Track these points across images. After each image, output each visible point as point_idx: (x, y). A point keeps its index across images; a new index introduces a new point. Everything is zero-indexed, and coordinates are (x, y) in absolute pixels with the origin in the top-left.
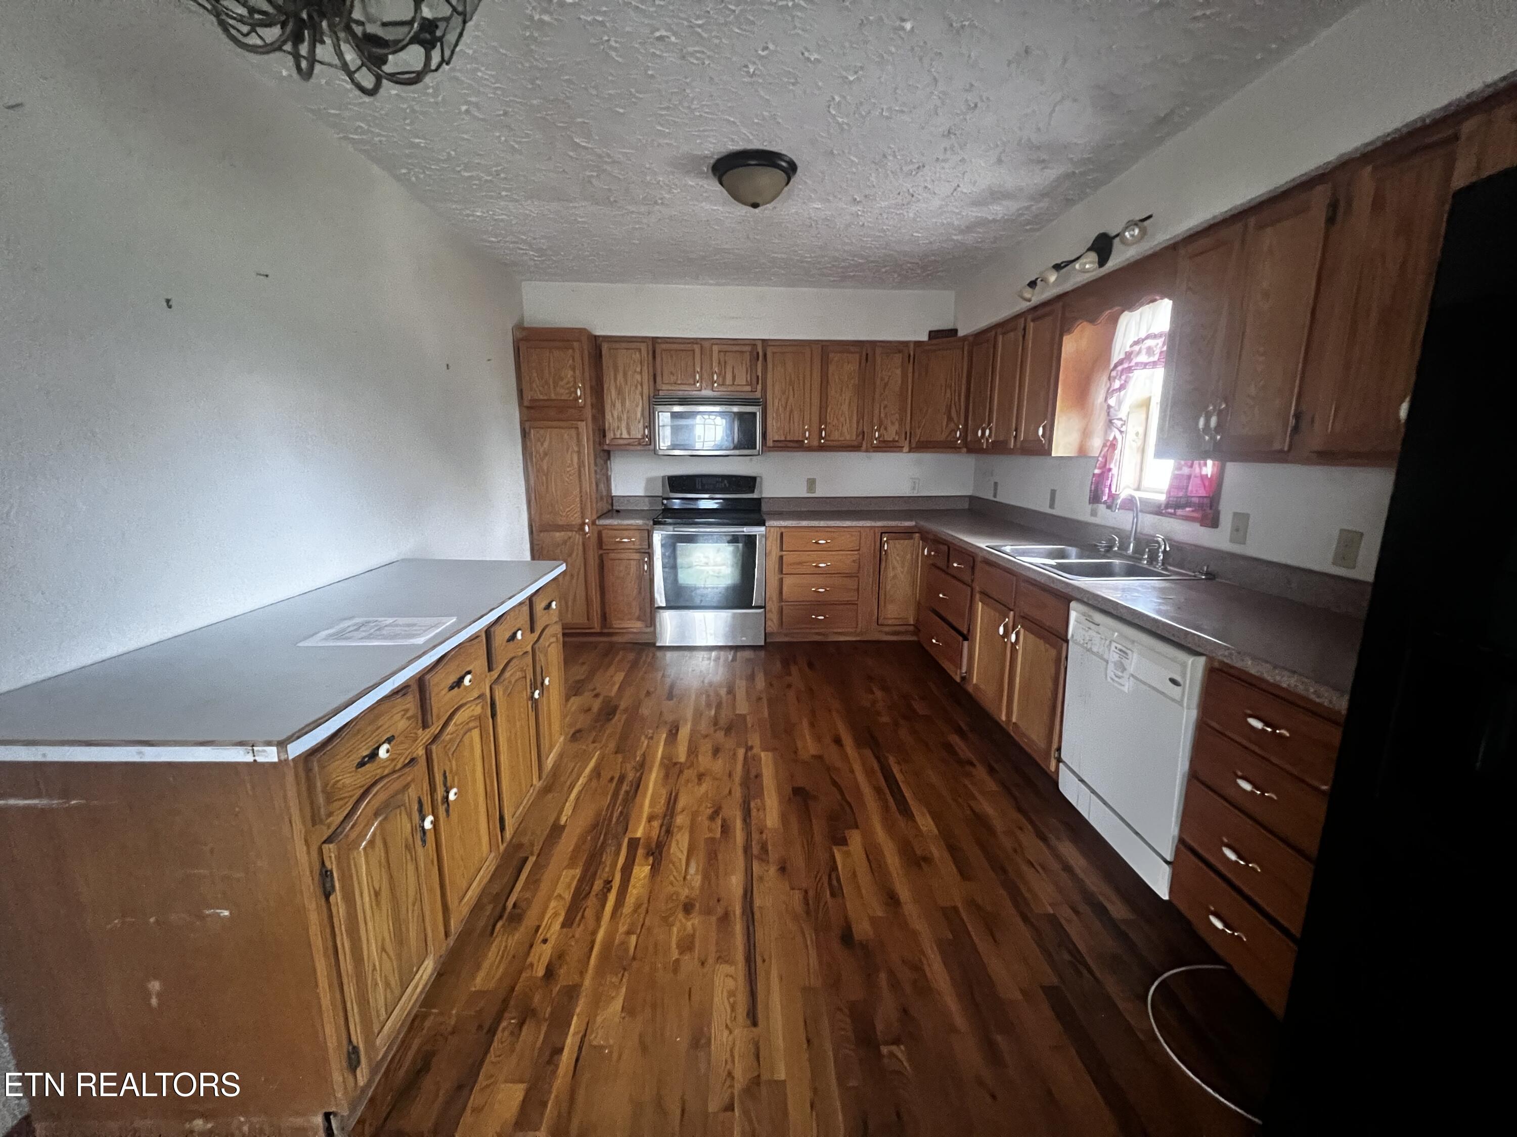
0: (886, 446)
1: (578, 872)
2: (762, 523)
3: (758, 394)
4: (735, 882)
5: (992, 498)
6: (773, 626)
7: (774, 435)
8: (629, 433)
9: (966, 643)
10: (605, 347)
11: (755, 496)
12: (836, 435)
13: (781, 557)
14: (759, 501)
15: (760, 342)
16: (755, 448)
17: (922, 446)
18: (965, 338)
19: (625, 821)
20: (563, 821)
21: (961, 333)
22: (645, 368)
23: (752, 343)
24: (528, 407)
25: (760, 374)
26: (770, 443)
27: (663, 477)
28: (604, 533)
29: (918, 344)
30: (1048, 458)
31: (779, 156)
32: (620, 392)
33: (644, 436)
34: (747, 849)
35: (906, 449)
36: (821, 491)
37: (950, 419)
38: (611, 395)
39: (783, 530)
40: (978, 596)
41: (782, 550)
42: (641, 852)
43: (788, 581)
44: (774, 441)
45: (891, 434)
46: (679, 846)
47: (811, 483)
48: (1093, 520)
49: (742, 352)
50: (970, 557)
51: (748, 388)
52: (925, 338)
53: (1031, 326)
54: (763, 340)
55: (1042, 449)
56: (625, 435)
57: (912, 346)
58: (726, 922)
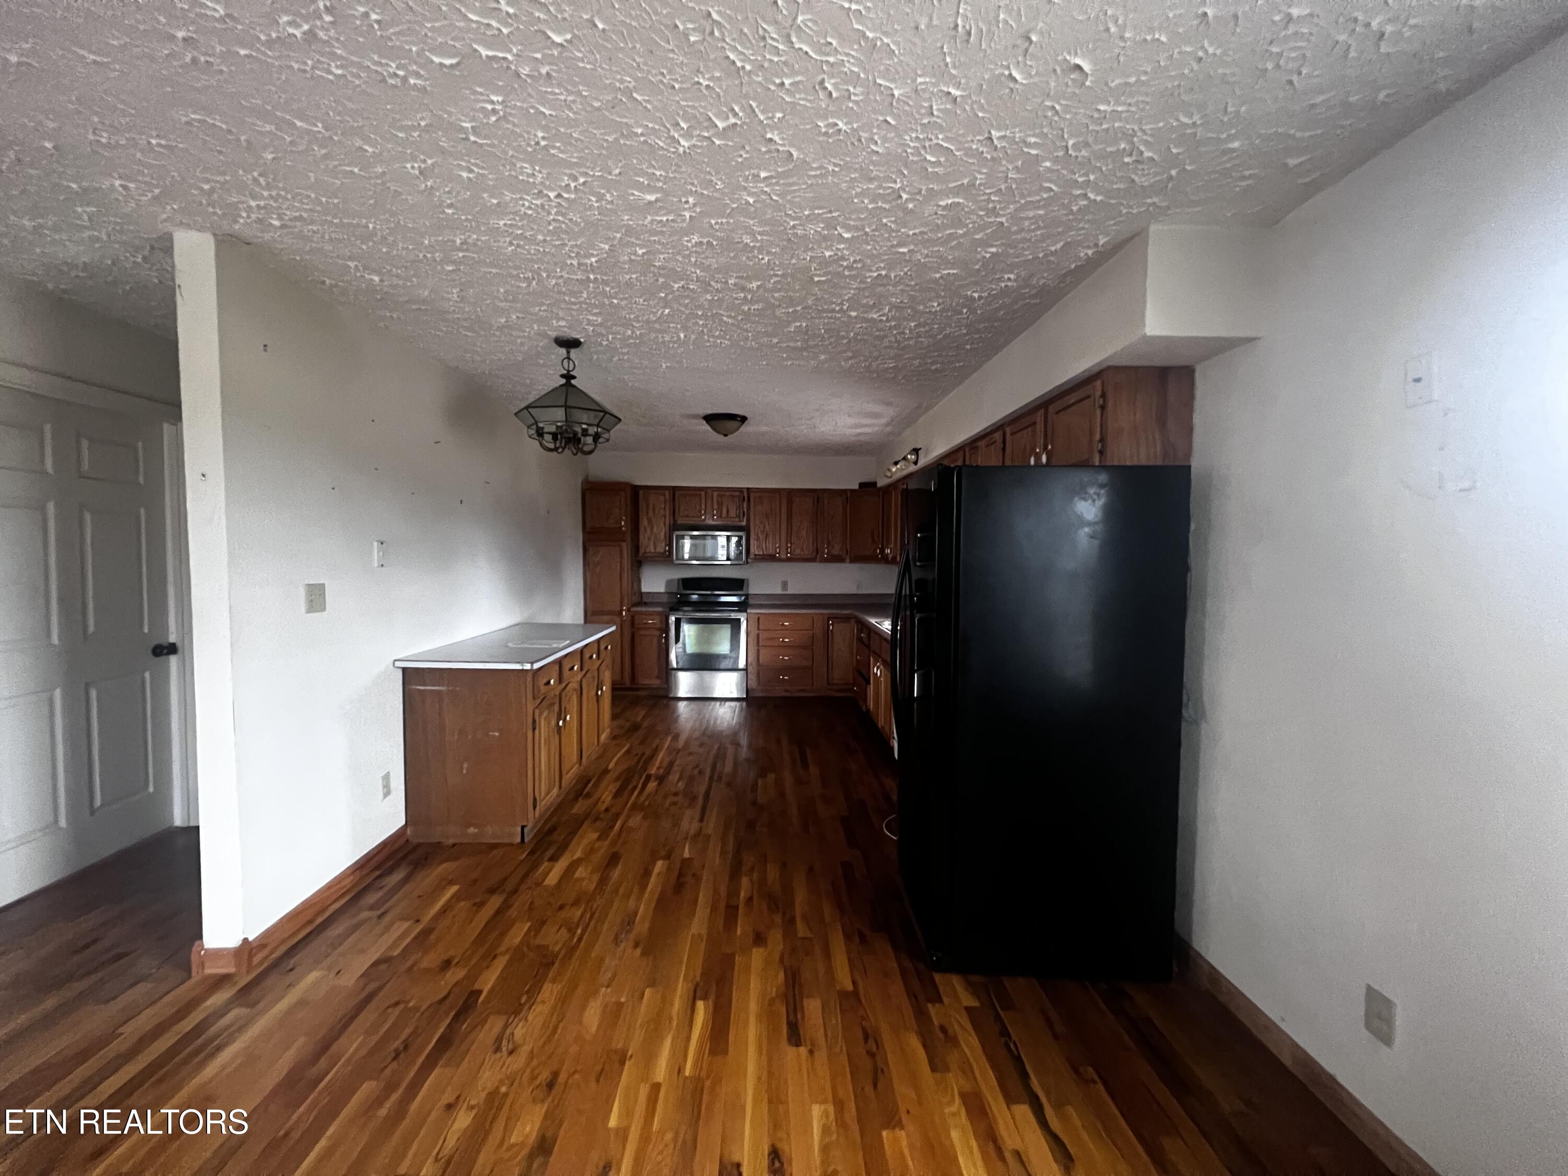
1: (618, 784)
2: (745, 611)
3: (744, 523)
4: (702, 788)
6: (753, 683)
7: (754, 550)
8: (655, 549)
9: (868, 686)
10: (641, 493)
14: (746, 596)
15: (746, 489)
16: (742, 559)
19: (645, 768)
20: (610, 767)
22: (668, 506)
23: (740, 490)
24: (589, 533)
25: (746, 510)
26: (752, 556)
27: (678, 580)
28: (637, 617)
29: (852, 491)
31: (736, 415)
32: (649, 521)
33: (665, 551)
35: (848, 560)
36: (791, 590)
37: (874, 541)
38: (644, 522)
39: (759, 616)
41: (758, 629)
42: (653, 779)
43: (763, 652)
44: (755, 555)
45: (836, 551)
46: (674, 777)
47: (785, 585)
49: (733, 496)
50: (869, 630)
51: (738, 520)
52: (856, 487)
54: (748, 489)
56: (652, 550)
57: (849, 492)
58: (694, 799)
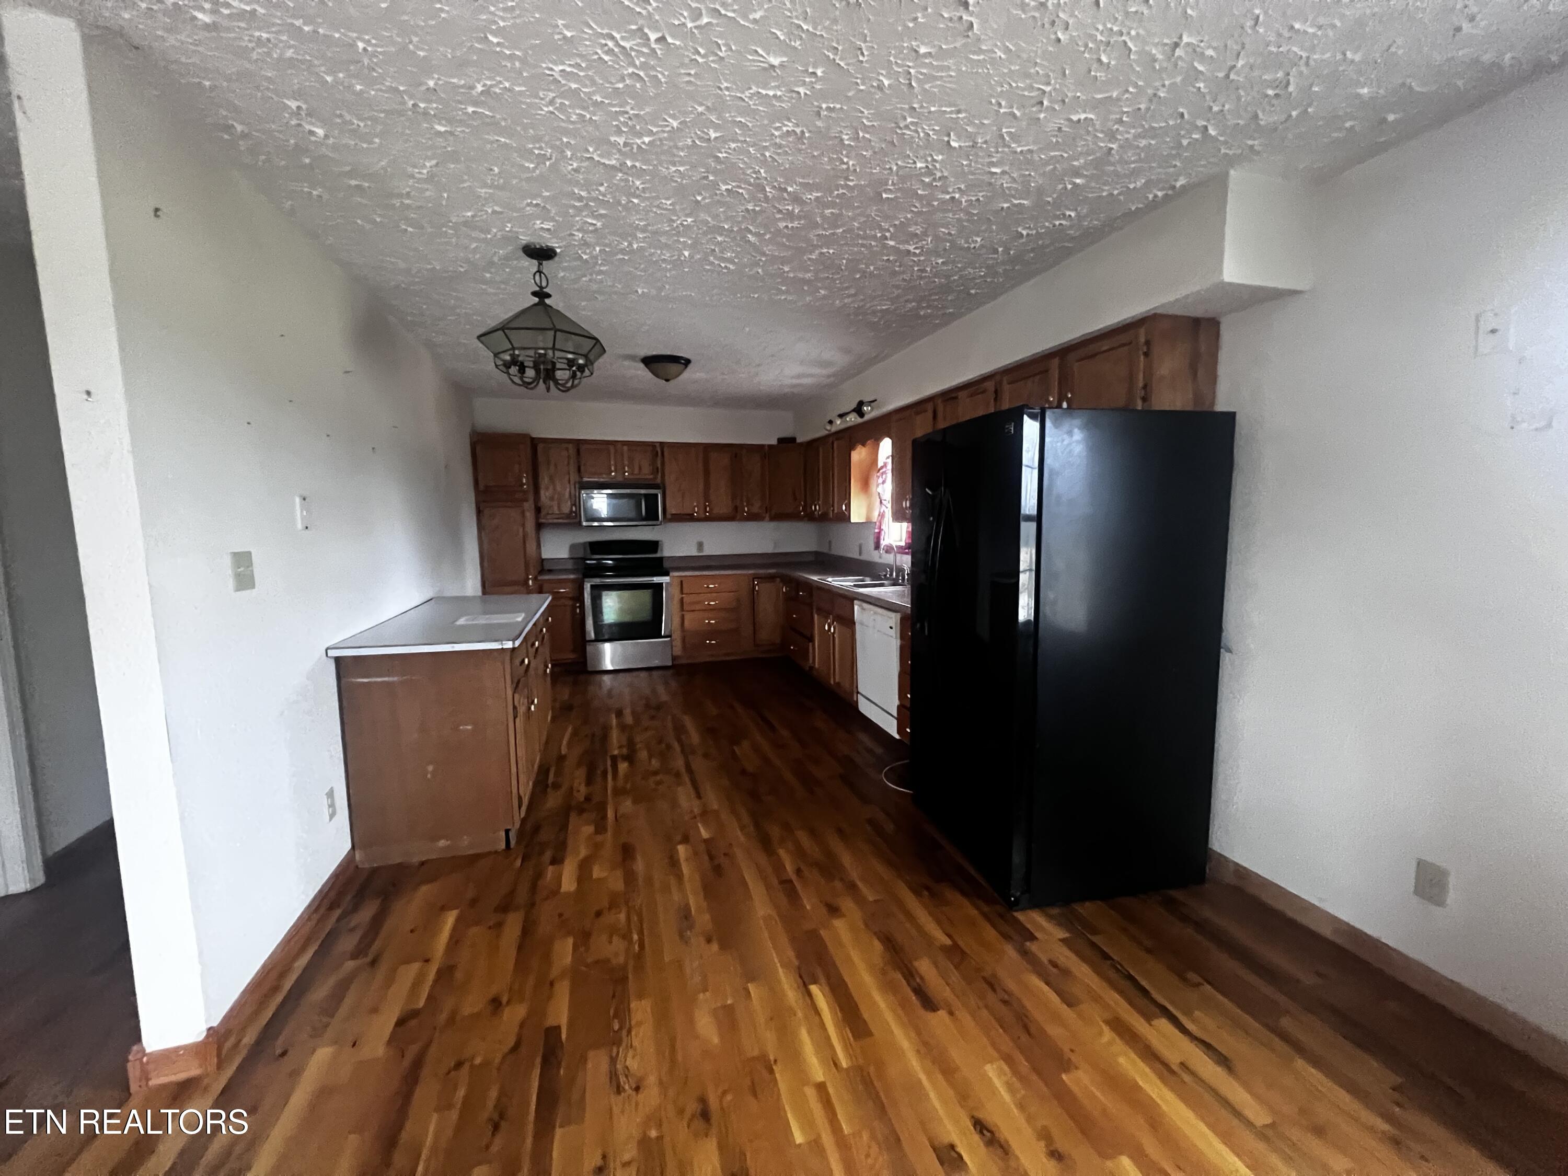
0: (753, 517)
1: (584, 769)
2: (667, 574)
3: (659, 481)
4: (679, 763)
6: (678, 651)
7: (672, 510)
8: (559, 510)
9: (811, 644)
10: (540, 447)
11: (658, 555)
12: (715, 511)
13: (682, 600)
14: (661, 559)
15: (658, 445)
16: (658, 519)
17: (778, 517)
18: (801, 444)
19: (604, 749)
21: (798, 441)
22: (572, 462)
23: (652, 445)
24: (482, 492)
25: (659, 466)
26: (668, 516)
27: (585, 543)
28: (545, 586)
29: (770, 446)
30: (851, 523)
31: (681, 358)
32: (551, 479)
33: (571, 511)
34: (683, 751)
35: (767, 518)
36: (708, 551)
37: (795, 499)
38: (544, 481)
39: (683, 579)
40: (814, 611)
41: (682, 592)
42: (619, 759)
43: (688, 617)
44: (673, 515)
45: (755, 509)
46: (643, 755)
47: (700, 546)
49: (645, 451)
50: (810, 587)
51: (651, 477)
52: (774, 442)
54: (661, 443)
55: (845, 517)
56: (556, 512)
57: (766, 447)
58: (678, 775)
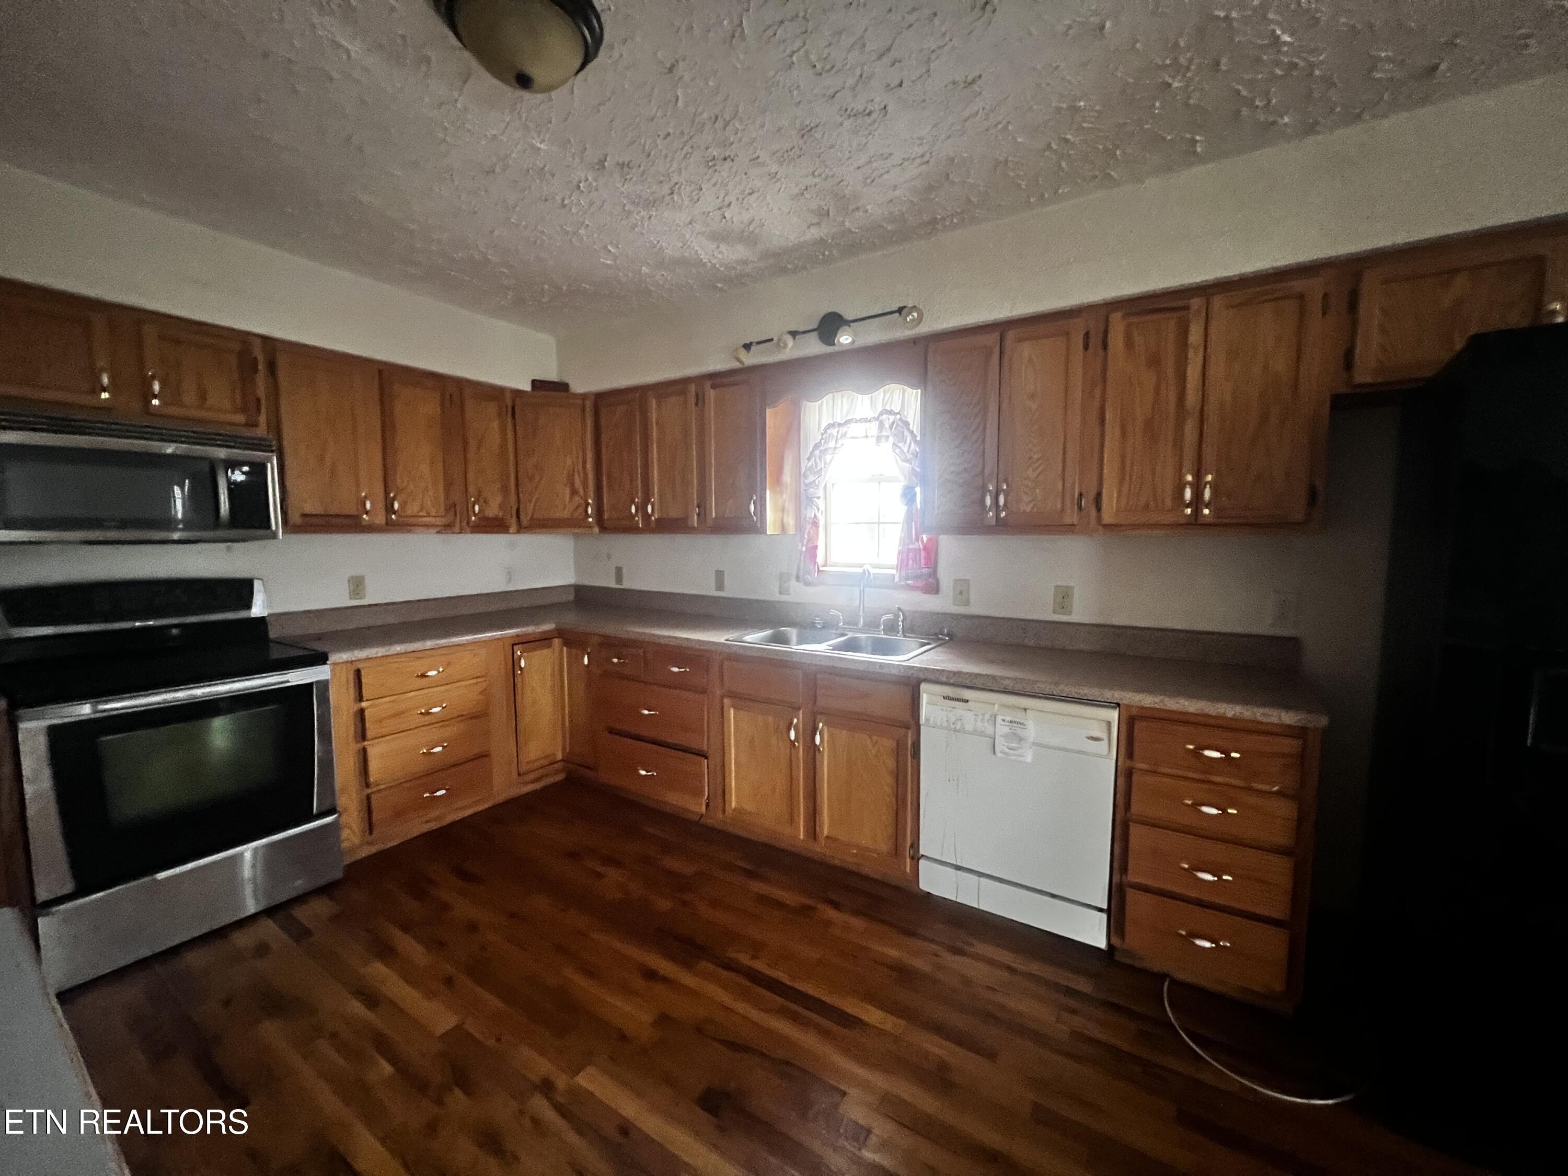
0: (491, 526)
3: (261, 431)
5: (613, 585)
7: (302, 503)
9: (707, 763)
11: (255, 613)
12: (410, 511)
13: (360, 715)
14: (262, 622)
15: (258, 341)
17: (536, 525)
18: (584, 396)
21: (575, 389)
23: (245, 337)
29: (517, 393)
30: (763, 536)
35: (513, 528)
36: (376, 593)
37: (574, 492)
39: (360, 666)
40: (726, 702)
41: (360, 698)
44: (304, 515)
47: (357, 585)
48: (784, 598)
49: (219, 351)
52: (528, 388)
53: (711, 394)
54: (265, 339)
55: (754, 527)
57: (508, 395)
